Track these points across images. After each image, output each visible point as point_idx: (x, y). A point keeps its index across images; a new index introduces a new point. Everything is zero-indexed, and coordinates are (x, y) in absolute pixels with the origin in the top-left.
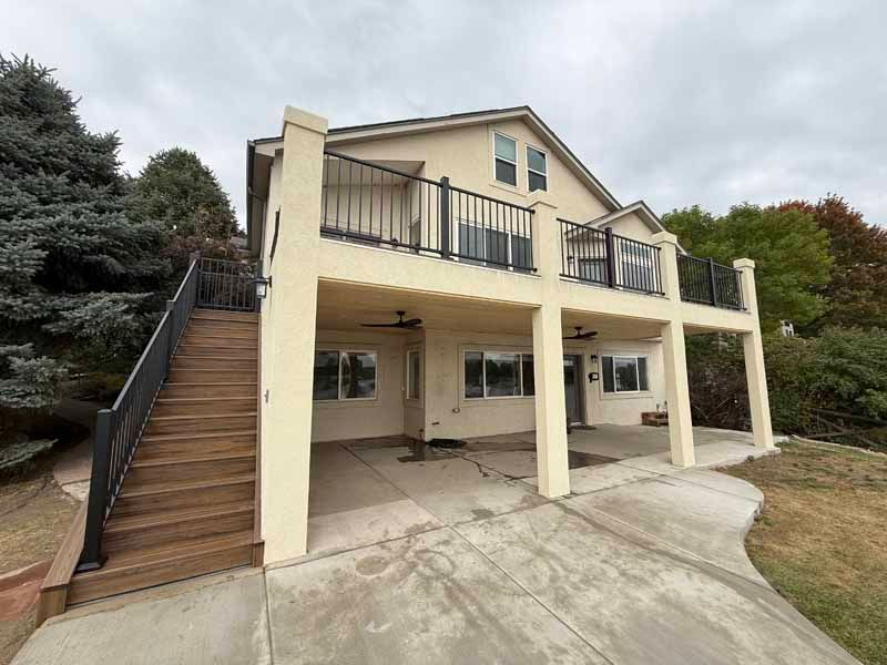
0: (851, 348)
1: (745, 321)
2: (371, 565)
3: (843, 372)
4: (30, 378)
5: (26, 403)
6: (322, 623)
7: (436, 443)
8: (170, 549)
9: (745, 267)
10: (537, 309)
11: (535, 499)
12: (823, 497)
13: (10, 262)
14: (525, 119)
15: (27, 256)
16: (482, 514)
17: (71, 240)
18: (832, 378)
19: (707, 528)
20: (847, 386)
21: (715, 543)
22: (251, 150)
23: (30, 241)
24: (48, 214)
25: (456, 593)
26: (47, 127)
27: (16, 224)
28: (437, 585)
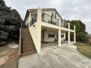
0: (81, 34)
1: (74, 31)
2: (47, 53)
3: (80, 36)
4: (4, 35)
5: (4, 37)
6: (46, 57)
7: (45, 42)
8: (28, 52)
9: (75, 26)
10: (59, 29)
11: (58, 47)
12: (81, 47)
13: (2, 21)
14: (55, 10)
15: (3, 21)
16: (54, 48)
17: (8, 19)
18: (79, 37)
19: (74, 49)
20: (81, 37)
21: (75, 50)
22: (28, 10)
23: (4, 19)
24: (5, 16)
25: (56, 55)
26: (3, 5)
27: (2, 17)
28: (54, 54)
